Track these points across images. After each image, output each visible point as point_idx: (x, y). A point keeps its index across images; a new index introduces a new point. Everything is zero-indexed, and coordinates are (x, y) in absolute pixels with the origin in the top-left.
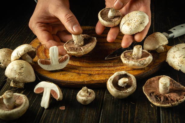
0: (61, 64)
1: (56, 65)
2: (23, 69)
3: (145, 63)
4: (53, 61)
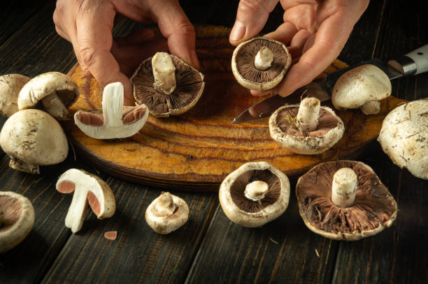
0: (126, 126)
1: (115, 128)
2: (36, 134)
3: (321, 144)
4: (110, 117)
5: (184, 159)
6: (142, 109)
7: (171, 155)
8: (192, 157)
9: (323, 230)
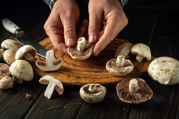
0: (55, 66)
1: (50, 67)
2: (24, 69)
3: (123, 71)
4: (49, 63)
5: (76, 78)
6: (60, 60)
7: (71, 77)
8: (79, 77)
9: (126, 100)
